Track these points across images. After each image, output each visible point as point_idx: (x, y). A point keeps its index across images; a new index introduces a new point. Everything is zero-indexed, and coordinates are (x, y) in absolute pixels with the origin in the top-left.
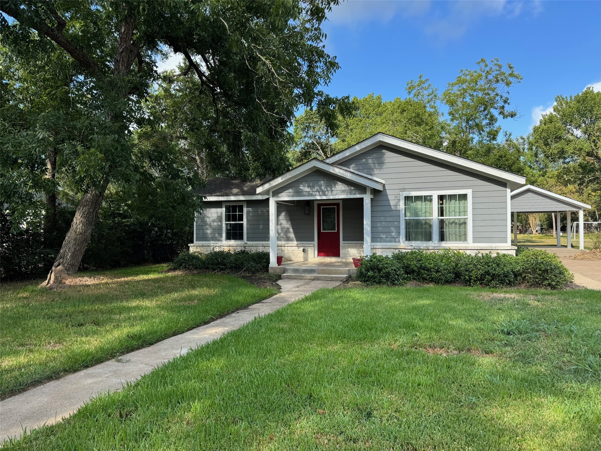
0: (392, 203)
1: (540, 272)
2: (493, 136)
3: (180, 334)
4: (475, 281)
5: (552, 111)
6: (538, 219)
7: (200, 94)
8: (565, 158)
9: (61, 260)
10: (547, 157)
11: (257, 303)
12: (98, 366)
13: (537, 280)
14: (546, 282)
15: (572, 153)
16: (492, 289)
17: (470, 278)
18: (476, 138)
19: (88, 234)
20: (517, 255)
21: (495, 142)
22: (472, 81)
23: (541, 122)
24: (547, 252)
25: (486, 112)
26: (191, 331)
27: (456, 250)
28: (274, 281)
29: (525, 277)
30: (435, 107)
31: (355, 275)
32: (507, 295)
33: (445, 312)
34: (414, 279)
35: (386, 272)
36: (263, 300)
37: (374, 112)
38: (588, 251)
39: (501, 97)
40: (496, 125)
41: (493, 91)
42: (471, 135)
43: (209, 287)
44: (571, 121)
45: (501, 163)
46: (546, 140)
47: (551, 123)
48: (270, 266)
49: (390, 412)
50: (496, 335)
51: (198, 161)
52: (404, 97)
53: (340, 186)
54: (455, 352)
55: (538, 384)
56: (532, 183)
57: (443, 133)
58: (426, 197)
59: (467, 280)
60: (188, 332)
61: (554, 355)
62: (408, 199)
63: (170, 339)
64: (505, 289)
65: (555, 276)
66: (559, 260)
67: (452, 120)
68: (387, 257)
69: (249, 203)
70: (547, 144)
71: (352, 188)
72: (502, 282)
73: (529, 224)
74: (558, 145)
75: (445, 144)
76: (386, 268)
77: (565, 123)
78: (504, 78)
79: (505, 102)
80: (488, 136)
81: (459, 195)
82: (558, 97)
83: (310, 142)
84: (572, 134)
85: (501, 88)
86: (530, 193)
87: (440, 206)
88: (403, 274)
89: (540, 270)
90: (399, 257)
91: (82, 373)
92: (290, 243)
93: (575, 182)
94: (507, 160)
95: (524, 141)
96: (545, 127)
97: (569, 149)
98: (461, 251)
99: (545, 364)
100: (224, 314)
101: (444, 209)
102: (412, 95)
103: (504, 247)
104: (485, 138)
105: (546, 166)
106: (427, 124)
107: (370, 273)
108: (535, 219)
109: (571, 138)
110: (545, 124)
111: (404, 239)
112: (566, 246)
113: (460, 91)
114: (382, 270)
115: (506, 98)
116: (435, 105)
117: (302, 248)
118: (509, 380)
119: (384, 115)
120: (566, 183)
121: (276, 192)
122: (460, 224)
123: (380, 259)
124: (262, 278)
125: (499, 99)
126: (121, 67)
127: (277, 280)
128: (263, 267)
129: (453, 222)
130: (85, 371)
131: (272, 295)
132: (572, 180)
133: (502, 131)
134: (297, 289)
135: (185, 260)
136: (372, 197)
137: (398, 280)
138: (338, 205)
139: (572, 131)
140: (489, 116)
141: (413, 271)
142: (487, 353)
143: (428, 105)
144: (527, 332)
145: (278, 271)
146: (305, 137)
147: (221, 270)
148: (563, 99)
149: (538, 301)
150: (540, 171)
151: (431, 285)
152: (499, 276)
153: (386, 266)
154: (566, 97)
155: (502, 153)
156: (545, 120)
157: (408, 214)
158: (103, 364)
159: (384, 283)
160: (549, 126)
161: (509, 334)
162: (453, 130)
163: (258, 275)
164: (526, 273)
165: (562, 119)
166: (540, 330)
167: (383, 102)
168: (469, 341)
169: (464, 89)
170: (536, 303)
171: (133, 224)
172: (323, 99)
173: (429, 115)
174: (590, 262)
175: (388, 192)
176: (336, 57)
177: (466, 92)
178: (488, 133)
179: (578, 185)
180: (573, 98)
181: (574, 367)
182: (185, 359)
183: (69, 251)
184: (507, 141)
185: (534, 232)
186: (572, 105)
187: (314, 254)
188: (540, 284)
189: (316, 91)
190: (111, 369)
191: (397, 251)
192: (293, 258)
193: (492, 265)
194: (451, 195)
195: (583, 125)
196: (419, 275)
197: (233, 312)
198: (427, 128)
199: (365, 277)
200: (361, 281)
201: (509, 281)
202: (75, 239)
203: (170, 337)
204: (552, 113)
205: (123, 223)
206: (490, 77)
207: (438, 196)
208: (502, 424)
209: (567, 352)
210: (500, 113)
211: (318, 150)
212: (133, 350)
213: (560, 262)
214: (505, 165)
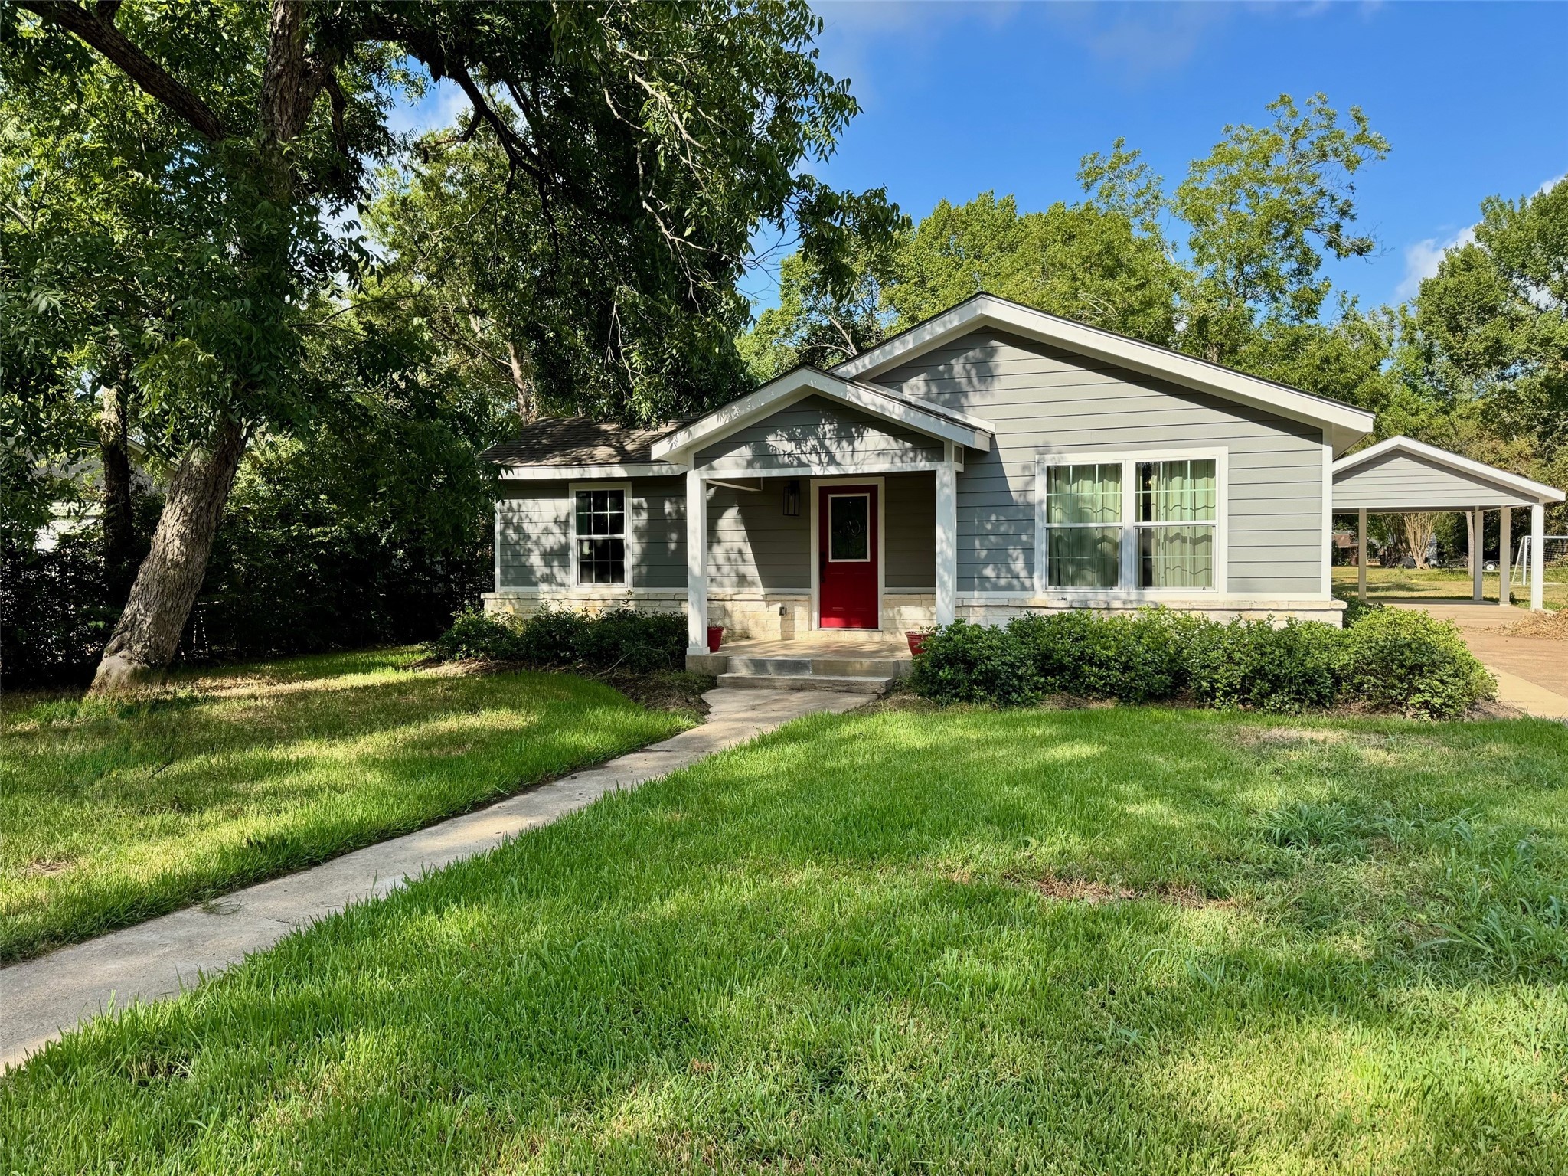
0: (1014, 484)
1: (1402, 671)
2: (1309, 306)
3: (402, 835)
4: (1226, 694)
5: (1473, 241)
6: (1430, 529)
7: (509, 191)
8: (1505, 366)
9: (127, 635)
10: (1457, 362)
11: (634, 751)
12: (151, 924)
13: (1393, 693)
14: (1416, 698)
15: (1524, 352)
16: (1270, 717)
17: (1212, 687)
18: (1261, 311)
19: (196, 565)
20: (1346, 625)
21: (1311, 322)
22: (1253, 155)
23: (1442, 270)
24: (1429, 616)
25: (1290, 240)
26: (432, 829)
27: (1181, 610)
28: (694, 693)
29: (1361, 684)
30: (1154, 228)
31: (907, 679)
32: (1308, 734)
33: (1126, 779)
34: (1065, 688)
35: (987, 671)
36: (652, 743)
37: (995, 243)
38: (1551, 612)
39: (1333, 199)
40: (1318, 276)
41: (1312, 183)
42: (1249, 304)
43: (514, 707)
44: (1523, 266)
45: (1325, 378)
46: (1453, 317)
47: (1469, 270)
48: (689, 651)
49: (891, 1068)
50: (1248, 845)
51: (517, 373)
52: (1075, 199)
53: (874, 439)
54: (1125, 893)
55: (1328, 991)
56: (1414, 433)
57: (1176, 296)
58: (1103, 468)
59: (1206, 692)
60: (423, 832)
61: (1395, 904)
62: (1055, 473)
63: (369, 849)
64: (1305, 717)
65: (1442, 681)
66: (1459, 638)
67: (1199, 262)
68: (994, 631)
69: (640, 486)
70: (1455, 328)
71: (908, 445)
72: (1299, 696)
73: (1407, 541)
74: (1487, 330)
75: (1181, 327)
76: (989, 658)
77: (1508, 273)
78: (1341, 149)
79: (1343, 213)
80: (1293, 307)
81: (1193, 462)
82: (1489, 201)
83: (824, 323)
84: (1525, 301)
85: (1332, 177)
86: (1401, 459)
87: (1141, 492)
88: (1033, 675)
89: (1402, 666)
90: (1027, 630)
91: (99, 944)
92: (748, 593)
93: (1530, 429)
94: (1342, 370)
95: (1392, 320)
96: (1452, 282)
97: (1517, 341)
98: (1194, 615)
99: (1366, 932)
100: (536, 781)
101: (1153, 500)
102: (1094, 193)
103: (1310, 602)
104: (1286, 310)
105: (1454, 387)
106: (1132, 273)
107: (945, 673)
108: (1423, 527)
109: (1522, 310)
110: (1452, 275)
111: (1045, 580)
112: (1495, 601)
113: (1222, 183)
114: (976, 666)
115: (1347, 201)
116: (1155, 223)
117: (779, 605)
118: (1252, 976)
119: (1019, 250)
120: (1506, 432)
121: (706, 454)
122: (1195, 542)
123: (977, 635)
124: (663, 685)
125: (1328, 204)
126: (277, 115)
127: (703, 690)
128: (672, 654)
129: (1177, 536)
130: (111, 937)
131: (679, 730)
132: (1523, 423)
133: (1331, 292)
134: (750, 714)
135: (466, 635)
136: (960, 467)
137: (1019, 690)
138: (873, 490)
139: (1526, 291)
140: (1297, 252)
141: (1061, 668)
142: (1211, 896)
143: (1135, 222)
144: (1335, 838)
145: (710, 665)
146: (810, 310)
147: (560, 664)
148: (1501, 206)
149: (1388, 750)
150: (1438, 400)
151: (1109, 705)
152: (1291, 681)
153: (987, 653)
154: (1510, 202)
155: (1329, 351)
156: (1453, 264)
157: (1057, 514)
158: (165, 919)
159: (983, 699)
160: (1462, 278)
161: (1285, 841)
162: (1200, 290)
163: (656, 676)
164: (1366, 673)
165: (1498, 261)
166: (1374, 833)
167: (1021, 214)
168: (1170, 861)
169: (1231, 178)
170: (1382, 754)
171: (338, 539)
172: (813, 199)
173: (1139, 250)
174: (1553, 642)
175: (1004, 456)
176: (849, 81)
177: (1237, 186)
178: (1295, 298)
179: (1539, 437)
180: (1529, 203)
181: (1445, 941)
182: (376, 910)
183: (146, 610)
184: (1345, 317)
185: (1419, 562)
186: (1526, 222)
187: (811, 620)
188: (1400, 704)
189: (793, 175)
190: (182, 933)
191: (1022, 615)
192: (754, 631)
193: (1273, 652)
194: (1171, 464)
195: (1556, 276)
196: (1077, 677)
197: (560, 777)
198: (1133, 282)
199: (932, 683)
200: (921, 694)
201: (1319, 694)
202: (162, 580)
203: (370, 843)
204: (1471, 246)
205: (312, 537)
206: (1303, 146)
207: (1137, 464)
208: (1201, 1108)
209: (1435, 897)
210: (1330, 243)
211: (847, 344)
212: (258, 880)
213: (1462, 644)
214: (1338, 382)
